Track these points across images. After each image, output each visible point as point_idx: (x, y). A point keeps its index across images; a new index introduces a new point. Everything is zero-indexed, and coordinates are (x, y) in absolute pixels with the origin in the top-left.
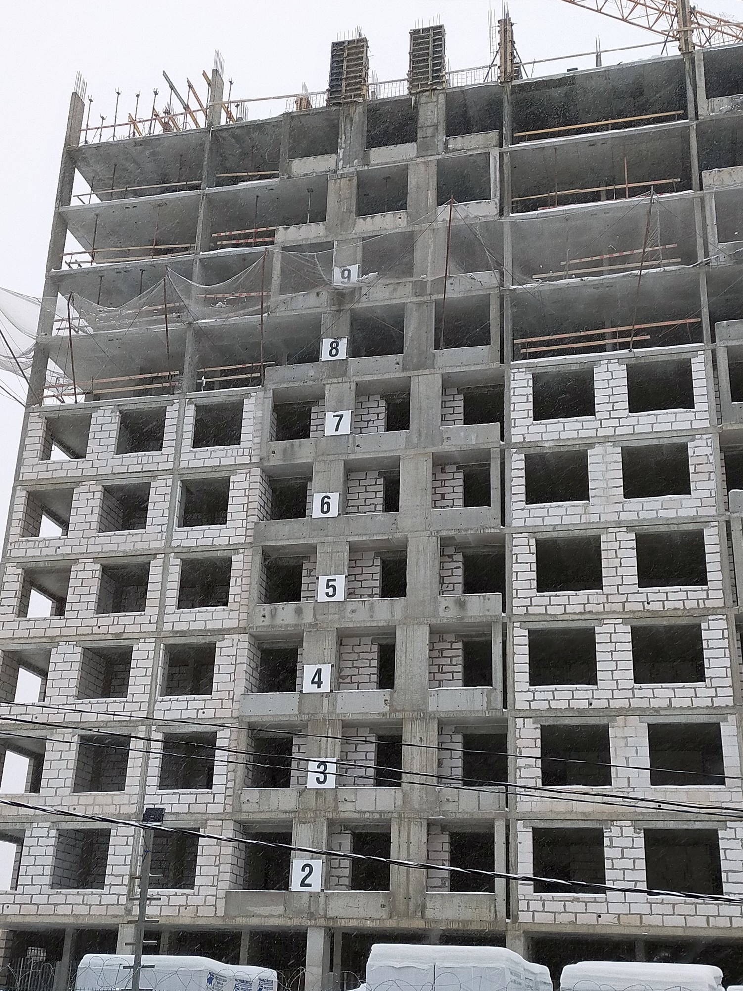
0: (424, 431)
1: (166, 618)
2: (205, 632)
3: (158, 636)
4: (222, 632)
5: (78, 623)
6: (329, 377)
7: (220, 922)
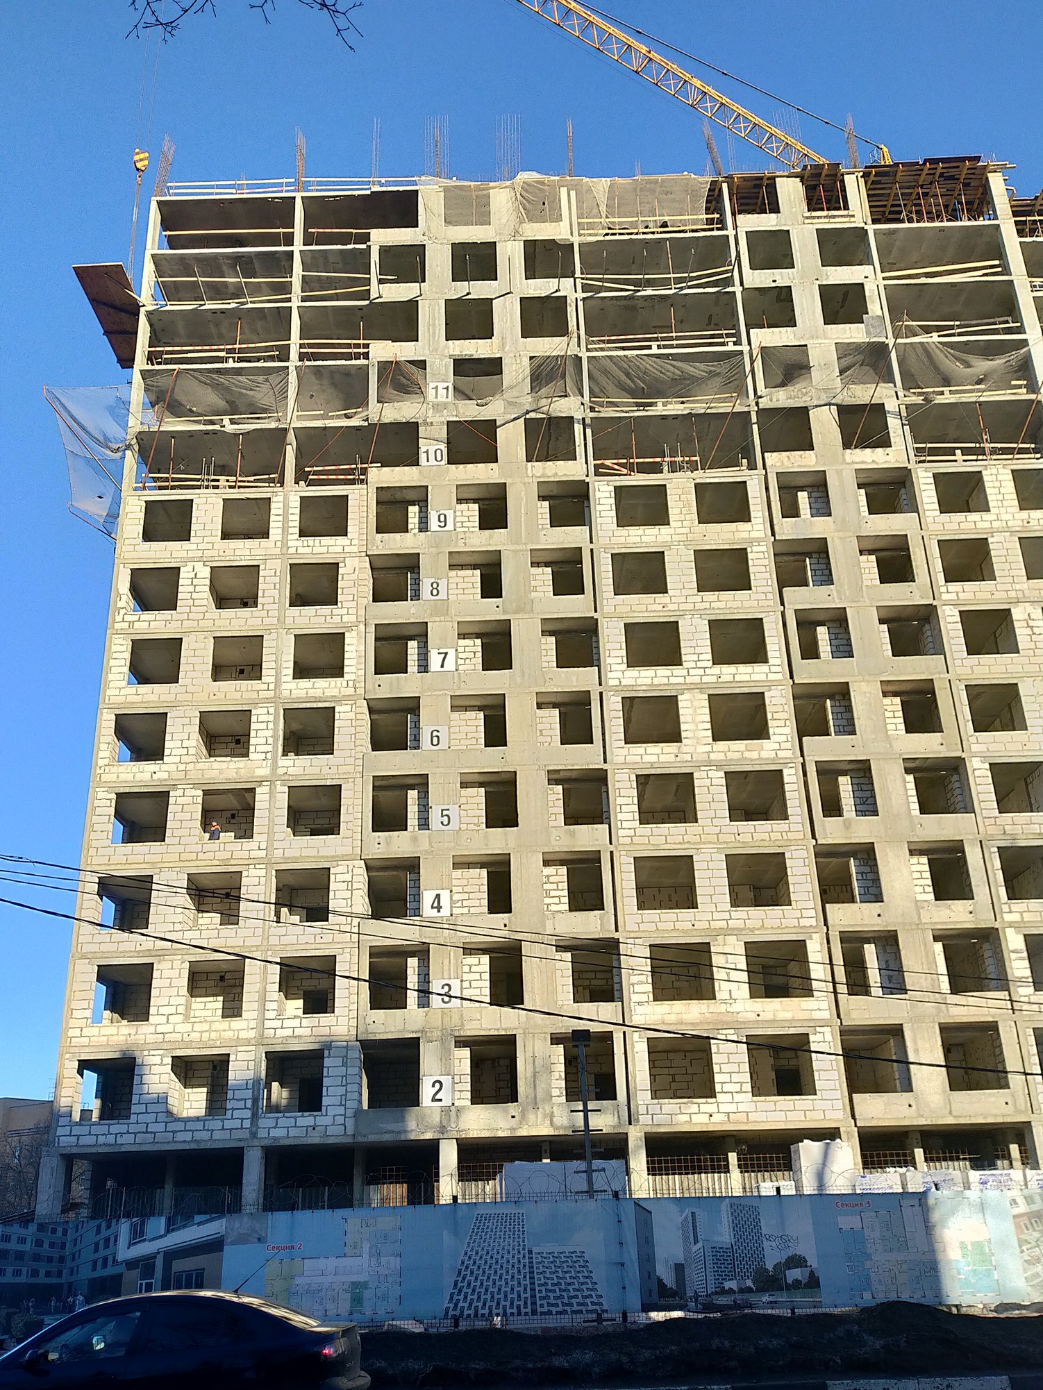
0: (526, 672)
1: (276, 845)
2: (318, 859)
3: (268, 862)
4: (335, 859)
5: (181, 848)
6: (432, 616)
7: (350, 1140)
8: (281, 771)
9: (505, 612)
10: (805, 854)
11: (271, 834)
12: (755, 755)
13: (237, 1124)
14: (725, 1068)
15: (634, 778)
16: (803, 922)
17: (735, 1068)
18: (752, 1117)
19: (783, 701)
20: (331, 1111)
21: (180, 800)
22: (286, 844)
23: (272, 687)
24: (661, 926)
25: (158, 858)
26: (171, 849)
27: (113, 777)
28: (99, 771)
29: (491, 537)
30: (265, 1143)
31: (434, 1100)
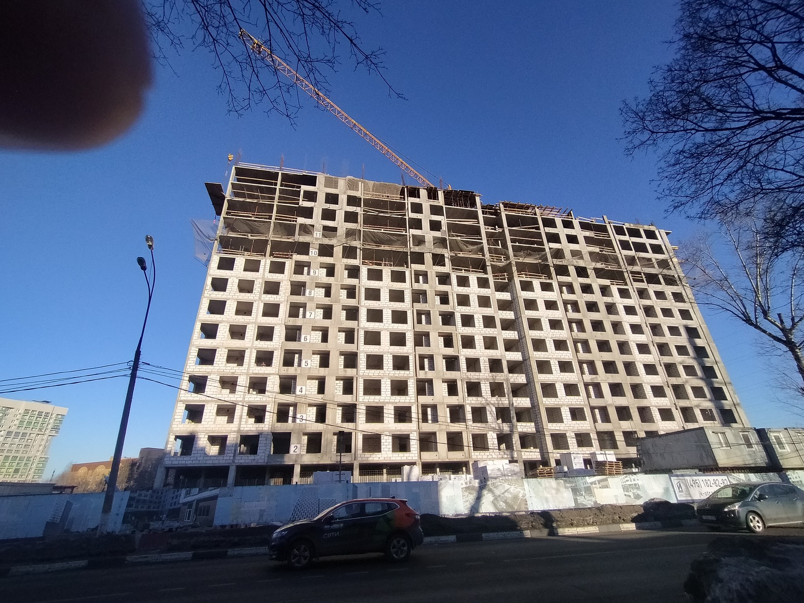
0: (336, 321)
1: (251, 369)
2: (264, 374)
3: (247, 374)
4: (270, 374)
5: (218, 368)
6: (308, 301)
7: (265, 464)
8: (254, 345)
9: (331, 302)
10: (413, 381)
11: (249, 365)
12: (402, 351)
13: (228, 458)
14: (385, 444)
15: (365, 355)
16: (411, 401)
17: (388, 444)
18: (391, 458)
19: (411, 336)
20: (260, 454)
21: (220, 352)
22: (254, 369)
23: (255, 318)
24: (370, 400)
25: (210, 370)
26: (215, 368)
27: (198, 343)
28: (193, 341)
29: (329, 279)
30: (237, 464)
31: (294, 452)
